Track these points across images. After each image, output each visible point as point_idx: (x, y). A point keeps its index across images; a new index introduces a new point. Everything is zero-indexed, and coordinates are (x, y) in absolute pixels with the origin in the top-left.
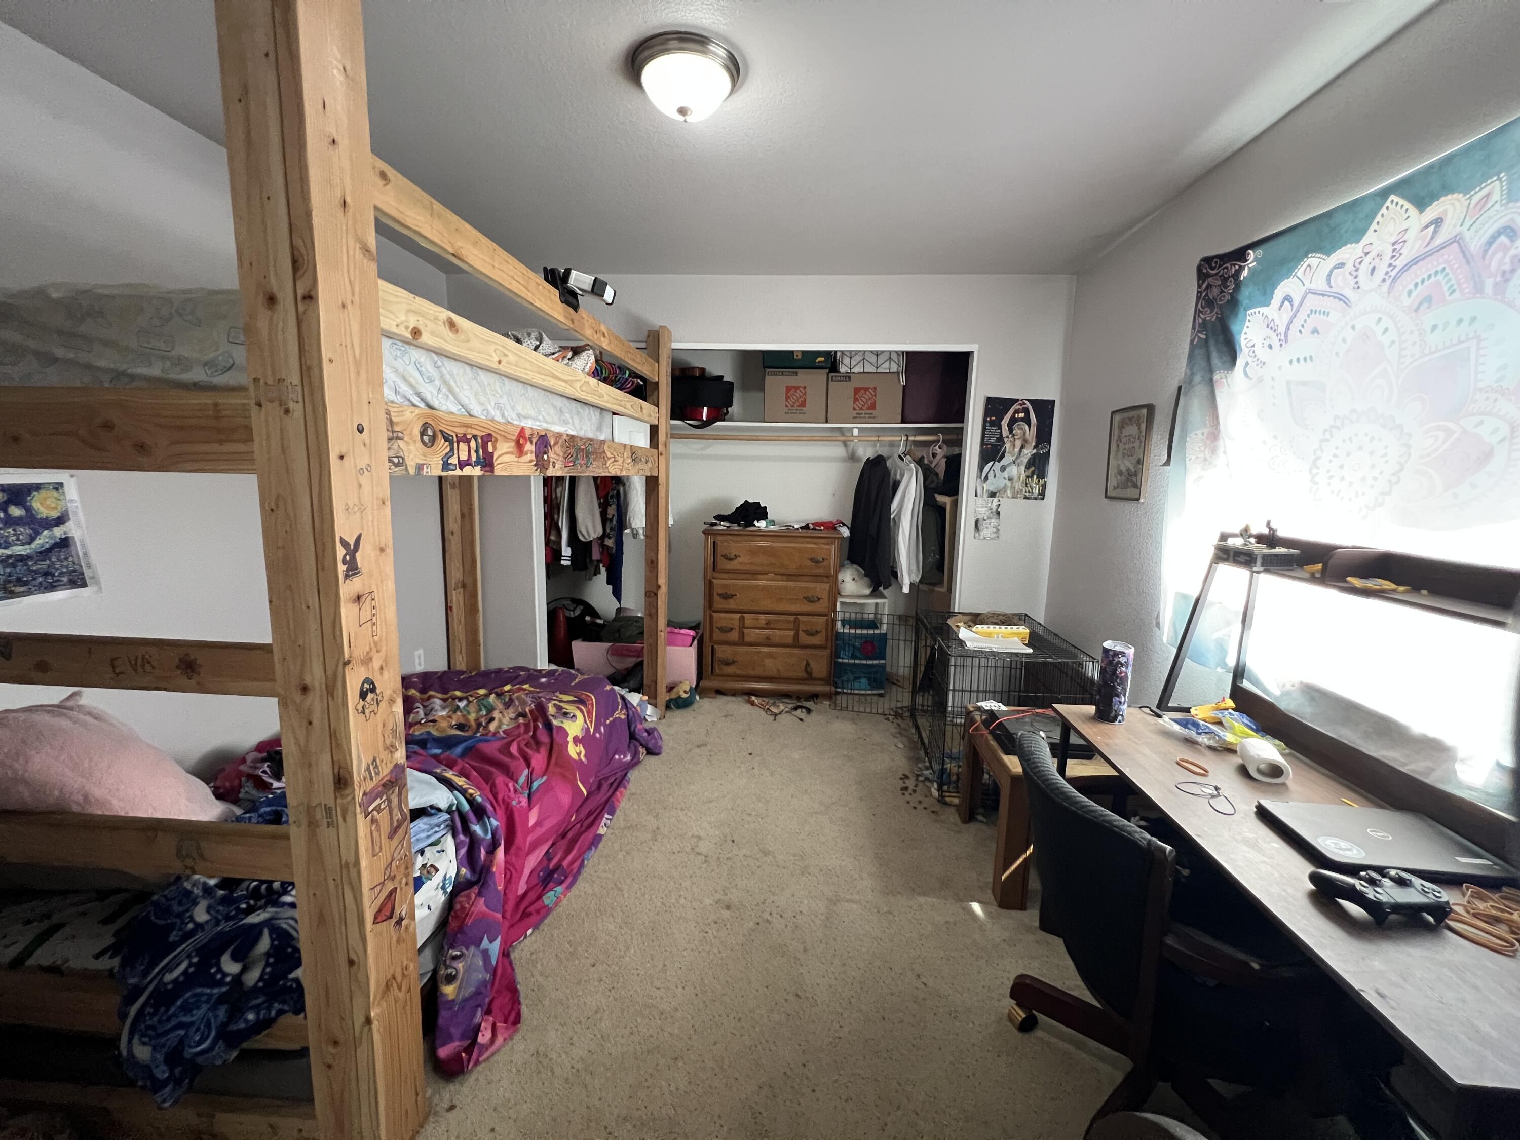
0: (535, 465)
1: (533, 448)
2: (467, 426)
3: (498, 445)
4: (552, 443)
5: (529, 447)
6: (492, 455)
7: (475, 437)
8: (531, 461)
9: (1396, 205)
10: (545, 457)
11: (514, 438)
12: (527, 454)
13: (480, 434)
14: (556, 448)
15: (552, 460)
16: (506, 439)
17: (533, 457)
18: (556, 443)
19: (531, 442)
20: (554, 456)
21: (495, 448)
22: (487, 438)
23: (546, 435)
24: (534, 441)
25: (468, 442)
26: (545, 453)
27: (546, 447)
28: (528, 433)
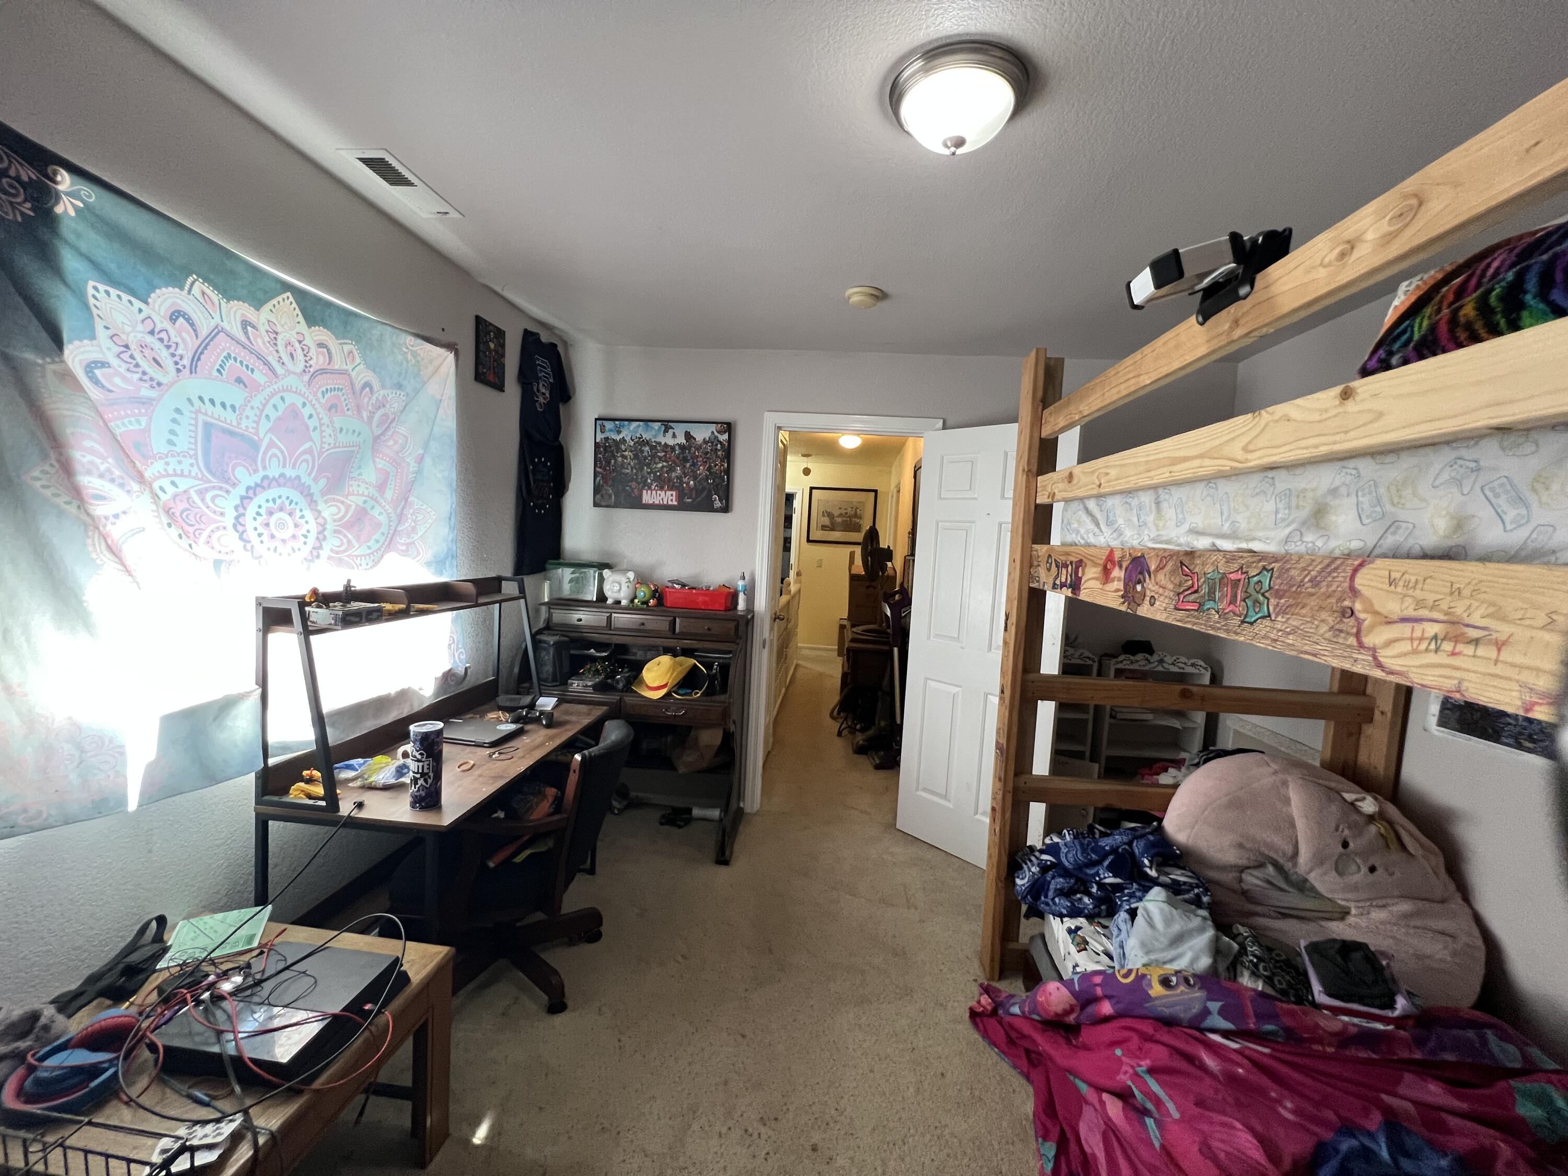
0: (1123, 597)
1: (1122, 574)
2: (1067, 554)
3: (1087, 570)
4: (1153, 568)
5: (1117, 573)
6: (1081, 579)
7: (1071, 563)
8: (1117, 590)
9: (286, 302)
10: (1139, 588)
11: (1101, 562)
12: (1113, 581)
13: (1074, 560)
14: (1161, 577)
15: (1148, 593)
16: (1095, 564)
17: (1121, 585)
18: (1160, 568)
19: (1121, 567)
20: (1156, 588)
21: (1083, 574)
22: (1080, 563)
23: (1143, 556)
24: (1125, 565)
25: (1067, 567)
26: (1139, 582)
27: (1141, 573)
28: (1117, 555)
